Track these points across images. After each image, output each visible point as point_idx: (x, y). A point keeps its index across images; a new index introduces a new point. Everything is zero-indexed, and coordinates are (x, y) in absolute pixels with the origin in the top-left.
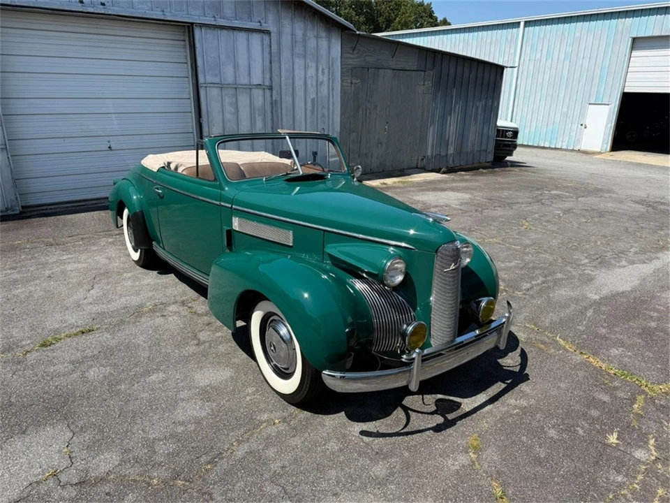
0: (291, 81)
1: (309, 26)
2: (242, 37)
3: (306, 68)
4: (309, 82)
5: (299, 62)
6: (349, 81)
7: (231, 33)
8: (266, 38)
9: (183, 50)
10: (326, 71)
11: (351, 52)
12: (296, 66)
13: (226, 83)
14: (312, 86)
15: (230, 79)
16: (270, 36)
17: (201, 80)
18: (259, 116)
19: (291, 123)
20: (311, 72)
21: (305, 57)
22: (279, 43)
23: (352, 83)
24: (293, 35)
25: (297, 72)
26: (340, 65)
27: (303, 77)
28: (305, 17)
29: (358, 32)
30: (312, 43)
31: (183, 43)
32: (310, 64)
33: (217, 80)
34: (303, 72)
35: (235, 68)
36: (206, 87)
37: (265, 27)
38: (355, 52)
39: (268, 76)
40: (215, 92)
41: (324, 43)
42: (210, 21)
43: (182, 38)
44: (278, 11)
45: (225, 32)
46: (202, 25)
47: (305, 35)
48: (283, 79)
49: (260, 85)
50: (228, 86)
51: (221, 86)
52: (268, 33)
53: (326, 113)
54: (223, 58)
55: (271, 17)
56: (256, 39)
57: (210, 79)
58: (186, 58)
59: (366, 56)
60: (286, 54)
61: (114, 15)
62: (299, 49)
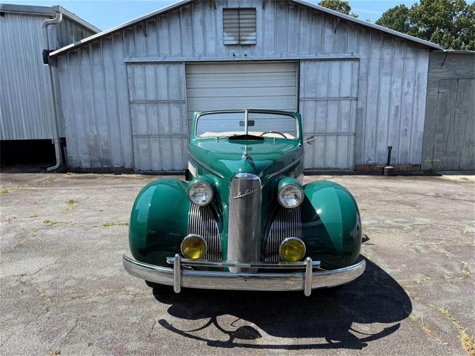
0: (377, 94)
1: (397, 50)
2: (336, 65)
3: (392, 83)
4: (394, 94)
5: (385, 80)
6: (436, 91)
7: (328, 63)
8: (356, 64)
9: (294, 78)
10: (412, 85)
11: (440, 67)
12: (382, 82)
13: (320, 97)
14: (397, 96)
15: (323, 94)
16: (359, 62)
17: (301, 96)
18: (345, 119)
19: (375, 124)
20: (397, 85)
21: (391, 74)
22: (368, 67)
23: (439, 92)
24: (381, 59)
25: (382, 86)
26: (426, 78)
27: (388, 90)
28: (393, 46)
29: (445, 51)
30: (399, 63)
31: (294, 73)
32: (396, 79)
33: (313, 95)
34: (388, 86)
35: (328, 86)
36: (304, 101)
37: (356, 56)
38: (443, 67)
39: (355, 90)
40: (311, 104)
41: (411, 63)
42: (312, 56)
43: (294, 70)
44: (368, 43)
45: (322, 63)
46: (306, 60)
47: (392, 58)
48: (369, 92)
49: (348, 97)
50: (322, 99)
51: (316, 100)
52: (358, 59)
53: (409, 117)
54: (320, 80)
55: (362, 49)
56: (347, 65)
57: (308, 95)
58: (295, 83)
59: (456, 70)
60: (373, 73)
61: (251, 61)
62: (386, 69)
